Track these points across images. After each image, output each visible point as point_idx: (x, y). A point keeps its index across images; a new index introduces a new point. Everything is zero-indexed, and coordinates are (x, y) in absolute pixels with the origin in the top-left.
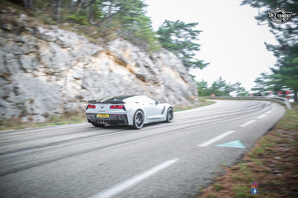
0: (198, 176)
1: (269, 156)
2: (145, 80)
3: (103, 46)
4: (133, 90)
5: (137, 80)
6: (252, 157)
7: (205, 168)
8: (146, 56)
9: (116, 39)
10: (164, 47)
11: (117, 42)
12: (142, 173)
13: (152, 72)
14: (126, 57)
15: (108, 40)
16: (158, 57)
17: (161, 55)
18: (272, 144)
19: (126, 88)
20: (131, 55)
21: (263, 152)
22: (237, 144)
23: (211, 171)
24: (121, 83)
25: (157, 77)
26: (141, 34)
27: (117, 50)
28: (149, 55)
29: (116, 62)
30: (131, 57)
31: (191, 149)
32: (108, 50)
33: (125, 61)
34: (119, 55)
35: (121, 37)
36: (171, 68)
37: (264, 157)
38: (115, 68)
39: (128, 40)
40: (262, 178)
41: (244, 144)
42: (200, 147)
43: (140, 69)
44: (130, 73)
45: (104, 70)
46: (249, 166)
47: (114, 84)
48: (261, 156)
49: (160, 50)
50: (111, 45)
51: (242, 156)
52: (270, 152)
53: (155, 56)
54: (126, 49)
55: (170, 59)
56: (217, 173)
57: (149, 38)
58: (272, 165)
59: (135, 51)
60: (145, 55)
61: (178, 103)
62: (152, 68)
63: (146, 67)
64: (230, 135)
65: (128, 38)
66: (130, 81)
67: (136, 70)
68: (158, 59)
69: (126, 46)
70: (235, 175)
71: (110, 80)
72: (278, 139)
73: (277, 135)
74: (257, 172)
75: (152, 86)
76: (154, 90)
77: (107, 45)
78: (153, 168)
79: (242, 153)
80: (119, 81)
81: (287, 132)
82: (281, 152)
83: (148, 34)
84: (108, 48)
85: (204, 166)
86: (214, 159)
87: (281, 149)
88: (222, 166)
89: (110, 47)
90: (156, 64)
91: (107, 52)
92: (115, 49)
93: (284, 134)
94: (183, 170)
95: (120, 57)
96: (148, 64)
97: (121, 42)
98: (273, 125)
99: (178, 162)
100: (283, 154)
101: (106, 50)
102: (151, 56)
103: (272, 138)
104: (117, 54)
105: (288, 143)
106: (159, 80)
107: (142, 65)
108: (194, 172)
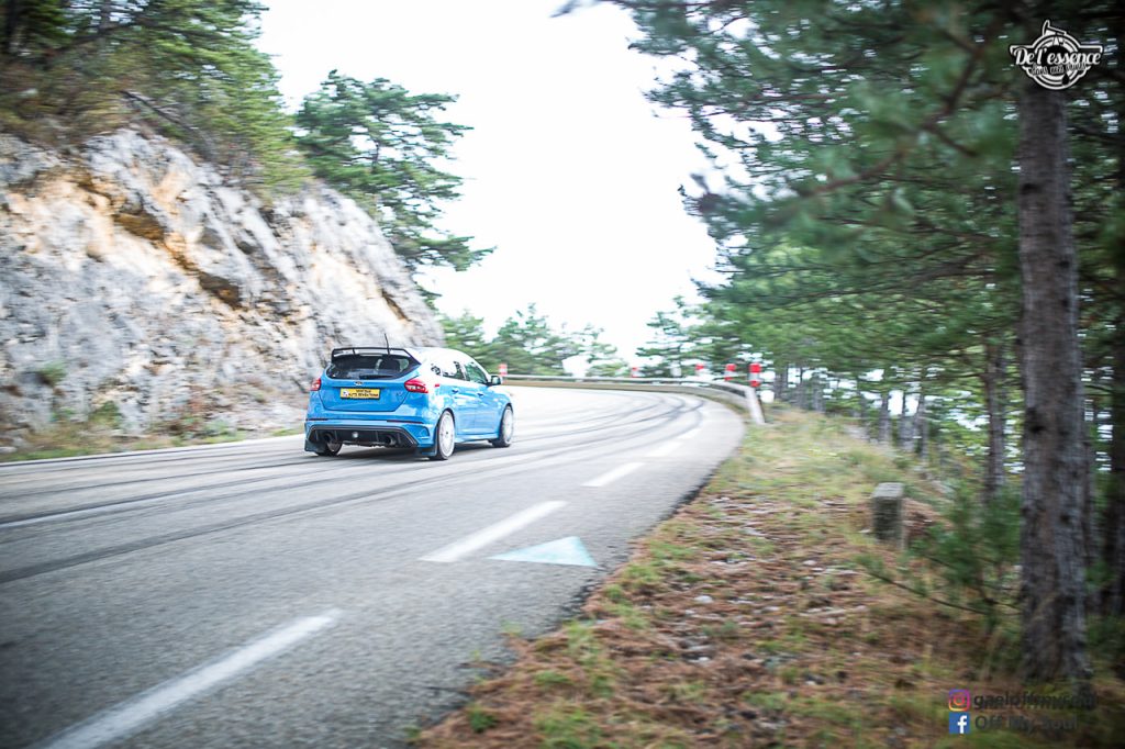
0: (411, 677)
1: (677, 592)
2: (241, 300)
3: (67, 154)
4: (186, 337)
5: (204, 298)
6: (616, 599)
7: (442, 645)
8: (249, 205)
9: (123, 130)
10: (321, 175)
11: (127, 141)
12: (185, 676)
13: (269, 271)
14: (162, 205)
15: (88, 129)
16: (294, 215)
17: (310, 205)
18: (690, 549)
19: (155, 326)
20: (185, 196)
21: (656, 579)
22: (569, 552)
23: (461, 658)
24: (137, 305)
25: (290, 291)
26: (232, 120)
27: (125, 175)
28: (256, 202)
29: (115, 221)
30: (187, 203)
31: (395, 571)
32: (90, 168)
33: (160, 220)
34: (138, 194)
35: (149, 122)
36: (343, 257)
37: (659, 599)
38: (115, 244)
39: (178, 137)
40: (643, 676)
41: (589, 551)
42: (431, 563)
43: (217, 255)
44: (179, 270)
45: (68, 250)
46: (603, 633)
47: (109, 312)
48: (647, 593)
49: (305, 187)
50: (98, 150)
51: (584, 595)
52: (681, 578)
53: (283, 207)
54: (165, 173)
55: (342, 224)
56: (484, 662)
57: (262, 136)
58: (683, 625)
59: (202, 181)
60: (244, 203)
62: (272, 255)
63: (246, 249)
64: (549, 518)
65: (177, 131)
66: (178, 301)
67: (205, 259)
68: (295, 219)
69: (168, 160)
70: (549, 671)
71: (89, 292)
72: (714, 532)
73: (708, 519)
74: (629, 653)
75: (266, 326)
76: (278, 342)
77: (82, 148)
78: (235, 652)
79: (582, 584)
80: (127, 300)
81: (742, 507)
82: (717, 577)
83: (257, 119)
84: (87, 162)
85: (437, 639)
86: (478, 610)
87: (718, 568)
88: (505, 634)
89: (97, 157)
90: (285, 239)
91: (80, 176)
92: (118, 167)
93: (732, 511)
94: (353, 655)
95: (142, 202)
96: (254, 239)
97: (144, 142)
98: (699, 482)
99: (338, 626)
100: (722, 586)
101: (78, 168)
102: (267, 209)
103: (693, 527)
104: (125, 191)
105: (743, 545)
106: (297, 301)
107: (228, 241)
108: (395, 664)
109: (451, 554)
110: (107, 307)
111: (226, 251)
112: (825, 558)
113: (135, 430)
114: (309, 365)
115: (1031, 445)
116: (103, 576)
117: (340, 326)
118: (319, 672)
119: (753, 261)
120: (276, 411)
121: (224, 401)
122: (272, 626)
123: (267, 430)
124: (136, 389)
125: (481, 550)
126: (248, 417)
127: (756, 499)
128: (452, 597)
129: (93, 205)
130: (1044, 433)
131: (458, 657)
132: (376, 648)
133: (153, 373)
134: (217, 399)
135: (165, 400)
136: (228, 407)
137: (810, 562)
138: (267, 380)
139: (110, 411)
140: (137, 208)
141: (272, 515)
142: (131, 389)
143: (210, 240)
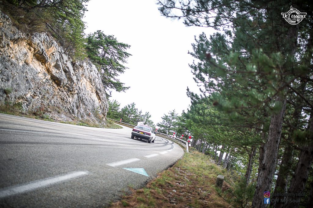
0: (108, 191)
1: (168, 188)
2: (61, 84)
3: (28, 35)
4: (44, 91)
5: (51, 82)
6: (154, 186)
9: (43, 33)
10: (89, 57)
11: (43, 36)
13: (70, 79)
14: (48, 54)
15: (35, 30)
16: (80, 66)
17: (84, 64)
18: (171, 179)
19: (37, 85)
20: (54, 53)
21: (163, 184)
22: (141, 171)
24: (34, 79)
25: (74, 85)
27: (41, 44)
28: (71, 60)
29: (34, 55)
30: (54, 56)
33: (46, 58)
34: (43, 50)
35: (50, 32)
36: (88, 80)
37: (164, 188)
38: (33, 61)
39: (56, 38)
41: (147, 173)
42: (109, 166)
43: (58, 71)
44: (46, 72)
45: (21, 60)
46: (152, 192)
47: (26, 79)
48: (161, 186)
49: (85, 59)
50: (36, 36)
51: (146, 183)
52: (169, 185)
53: (78, 63)
54: (51, 46)
55: (91, 71)
56: (124, 192)
57: (78, 43)
58: (169, 196)
59: (60, 51)
60: (68, 59)
61: (86, 117)
62: (72, 75)
63: (65, 71)
64: (136, 162)
65: (56, 36)
66: (44, 80)
67: (54, 71)
69: (53, 43)
70: (140, 197)
73: (175, 173)
74: (158, 198)
75: (65, 93)
77: (32, 35)
78: (65, 175)
79: (146, 180)
80: (31, 76)
81: (183, 172)
82: (178, 187)
83: (78, 39)
84: (32, 39)
85: (113, 184)
86: (121, 179)
87: (178, 185)
88: (129, 187)
89: (35, 38)
90: (76, 71)
91: (29, 41)
92: (40, 42)
93: (181, 172)
94: (94, 182)
95: (43, 52)
96: (69, 70)
97: (48, 37)
98: (173, 163)
99: (89, 175)
100: (179, 189)
101: (29, 39)
102: (74, 62)
103: (172, 174)
104: (40, 49)
105: (184, 181)
106: (75, 89)
107: (62, 68)
108: (103, 187)
109: (113, 165)
110: (26, 77)
111: (60, 71)
112: (203, 189)
113: (24, 112)
114: (73, 106)
115: (261, 172)
116: (29, 149)
117: (84, 98)
118: (86, 184)
119: (201, 111)
120: (62, 116)
121: (49, 110)
122: (73, 171)
123: (58, 120)
124: (27, 101)
125: (120, 166)
126: (54, 116)
127: (187, 171)
128: (115, 175)
129: (30, 50)
130: (265, 170)
131: (118, 189)
132: (99, 182)
133: (33, 98)
134: (47, 109)
135: (34, 106)
136: (50, 112)
137: (200, 189)
138: (61, 107)
139: (19, 105)
140: (41, 53)
141: (67, 144)
142: (26, 100)
143: (57, 66)
